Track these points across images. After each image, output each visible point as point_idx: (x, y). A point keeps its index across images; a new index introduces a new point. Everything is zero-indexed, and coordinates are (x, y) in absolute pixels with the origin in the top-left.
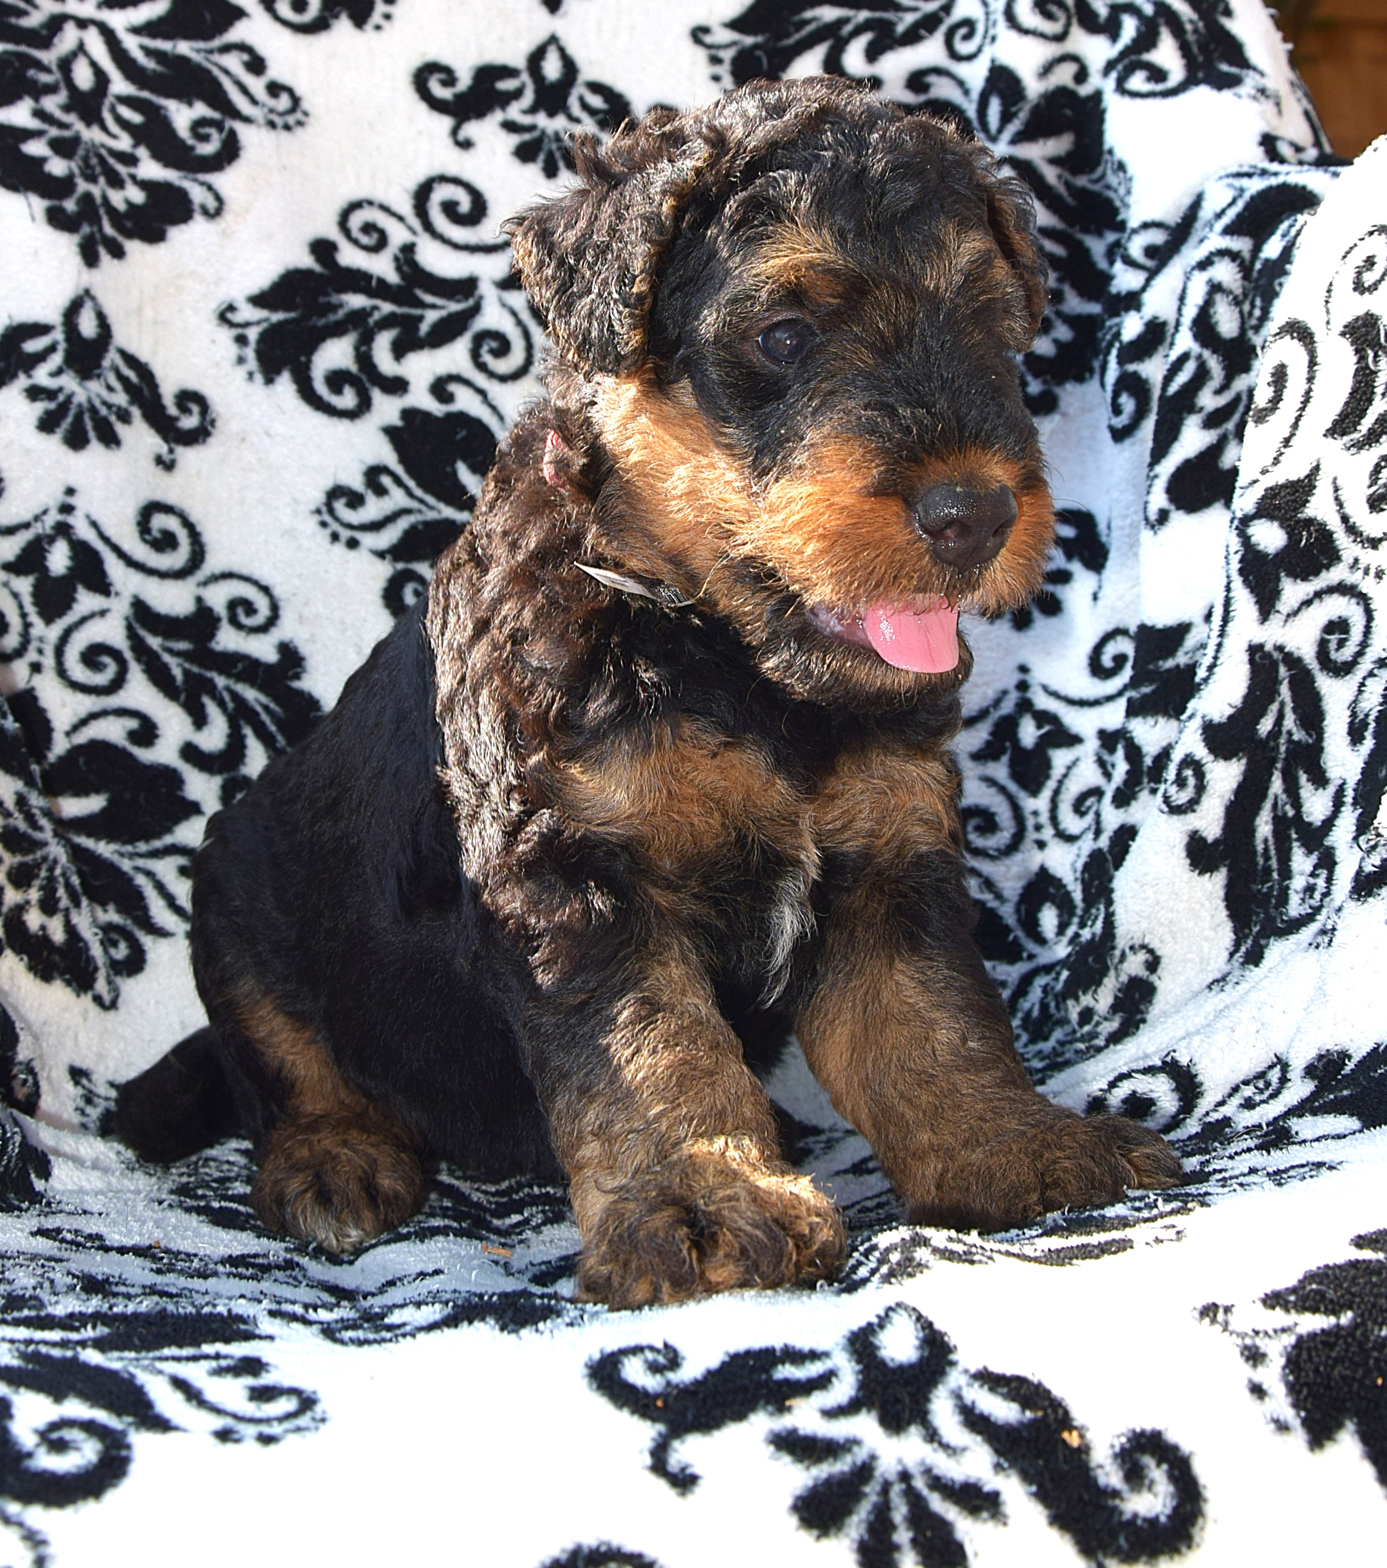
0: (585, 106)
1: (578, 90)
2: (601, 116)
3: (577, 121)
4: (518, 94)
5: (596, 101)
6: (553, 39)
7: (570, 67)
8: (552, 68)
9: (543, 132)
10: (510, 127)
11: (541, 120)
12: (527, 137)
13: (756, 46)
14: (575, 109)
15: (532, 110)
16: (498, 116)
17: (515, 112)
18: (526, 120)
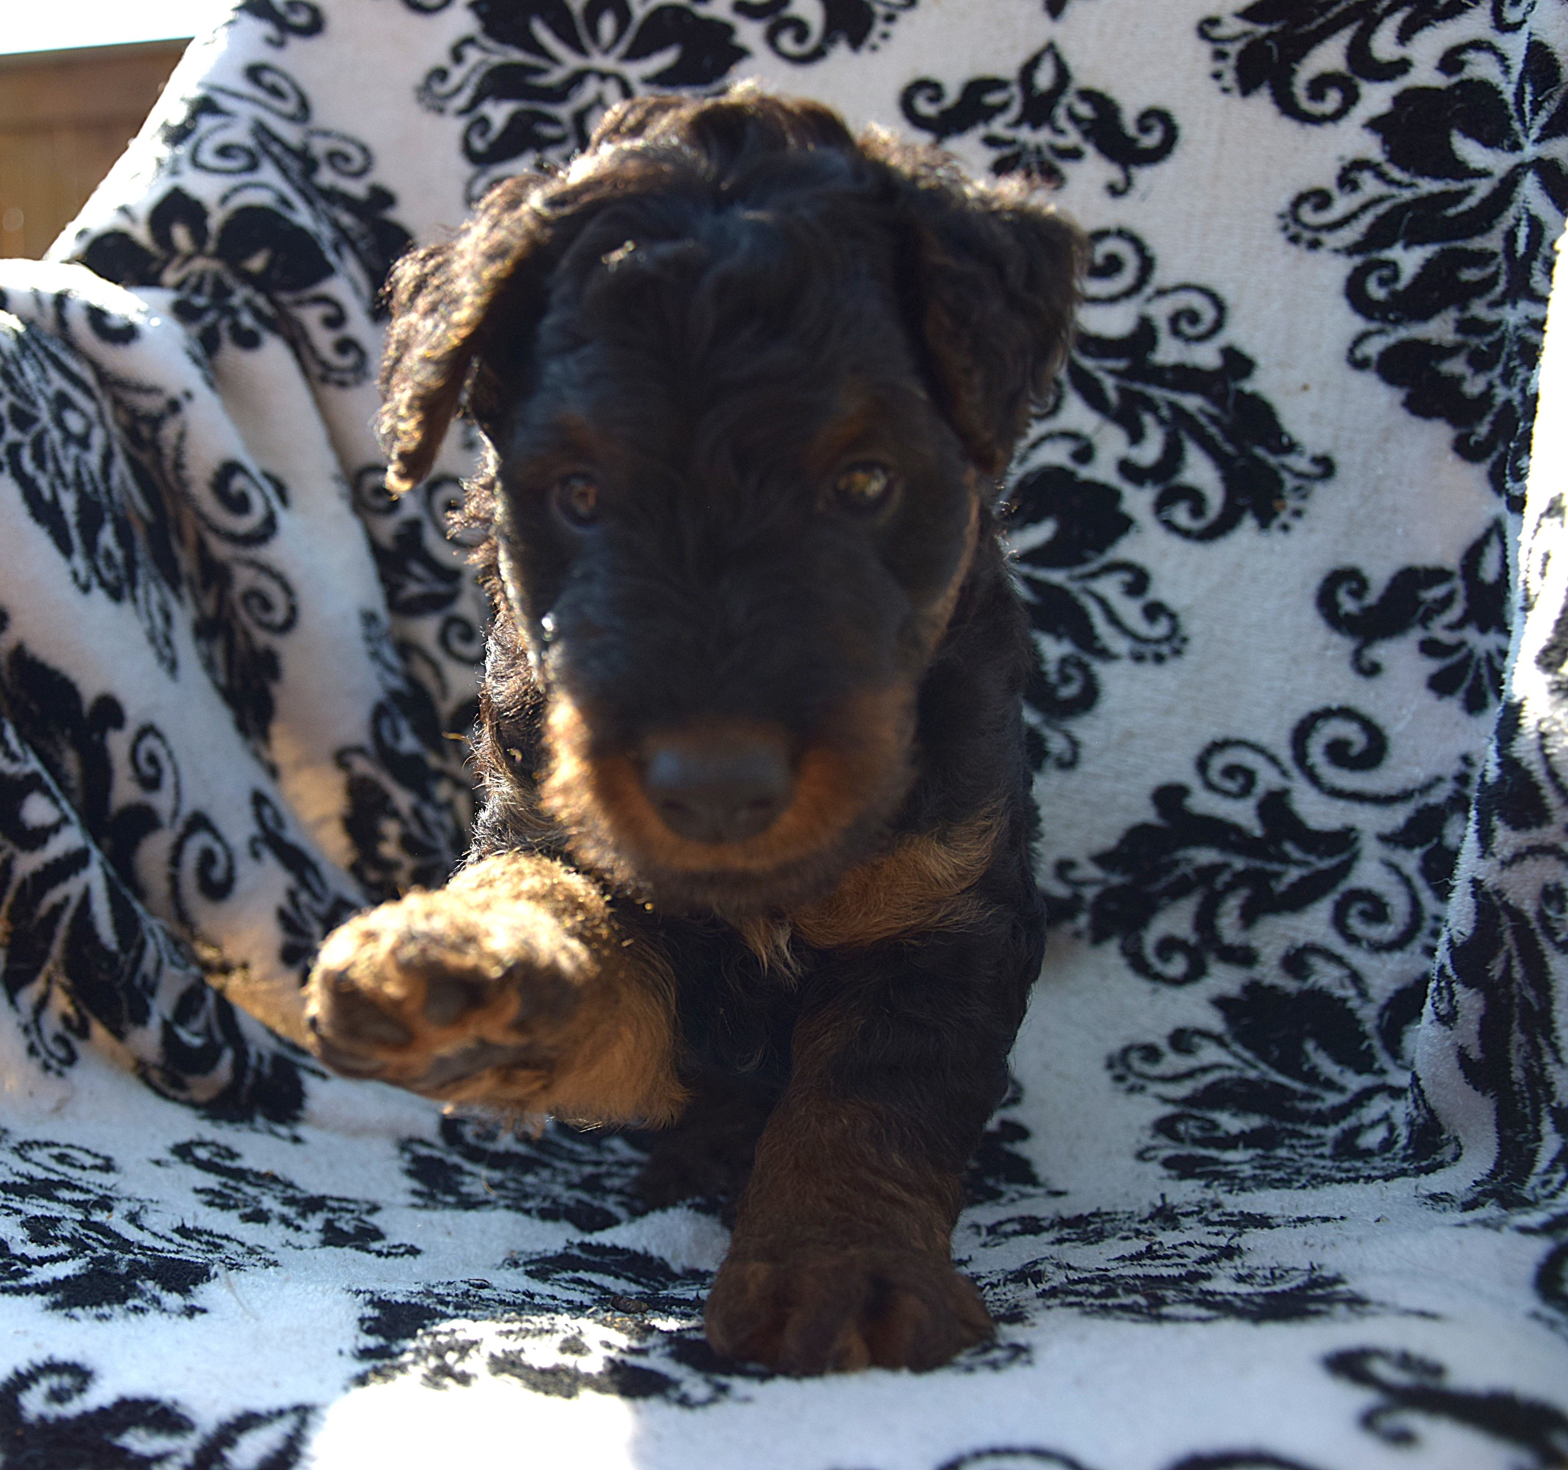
0: (1073, 117)
1: (1069, 98)
2: (1087, 126)
3: (1061, 132)
4: (1003, 107)
5: (1084, 110)
6: (1051, 47)
7: (1063, 74)
8: (1044, 78)
9: (1024, 146)
10: (991, 141)
11: (1025, 135)
12: (1007, 151)
13: (1270, 35)
14: (1062, 121)
15: (1017, 123)
16: (981, 130)
17: (998, 127)
18: (1008, 134)
